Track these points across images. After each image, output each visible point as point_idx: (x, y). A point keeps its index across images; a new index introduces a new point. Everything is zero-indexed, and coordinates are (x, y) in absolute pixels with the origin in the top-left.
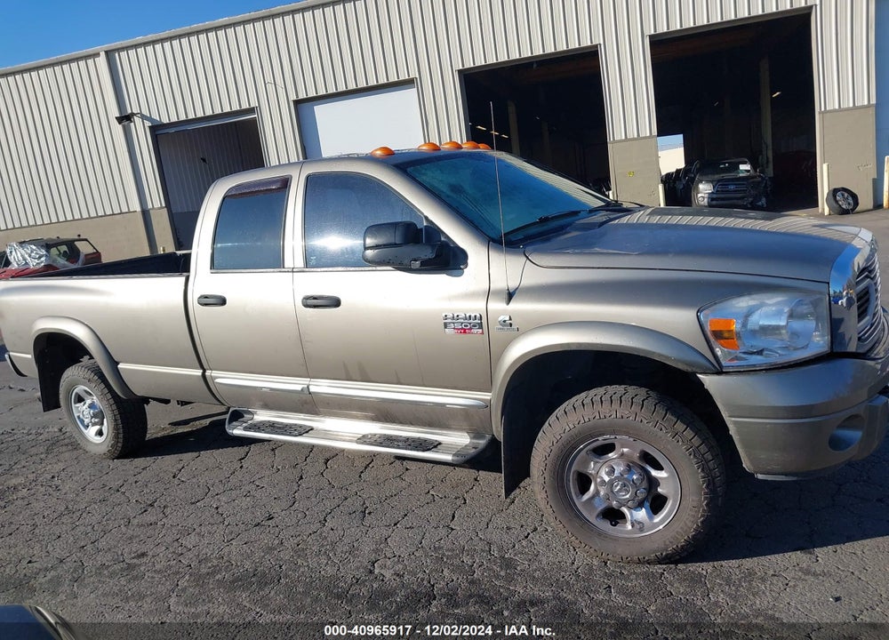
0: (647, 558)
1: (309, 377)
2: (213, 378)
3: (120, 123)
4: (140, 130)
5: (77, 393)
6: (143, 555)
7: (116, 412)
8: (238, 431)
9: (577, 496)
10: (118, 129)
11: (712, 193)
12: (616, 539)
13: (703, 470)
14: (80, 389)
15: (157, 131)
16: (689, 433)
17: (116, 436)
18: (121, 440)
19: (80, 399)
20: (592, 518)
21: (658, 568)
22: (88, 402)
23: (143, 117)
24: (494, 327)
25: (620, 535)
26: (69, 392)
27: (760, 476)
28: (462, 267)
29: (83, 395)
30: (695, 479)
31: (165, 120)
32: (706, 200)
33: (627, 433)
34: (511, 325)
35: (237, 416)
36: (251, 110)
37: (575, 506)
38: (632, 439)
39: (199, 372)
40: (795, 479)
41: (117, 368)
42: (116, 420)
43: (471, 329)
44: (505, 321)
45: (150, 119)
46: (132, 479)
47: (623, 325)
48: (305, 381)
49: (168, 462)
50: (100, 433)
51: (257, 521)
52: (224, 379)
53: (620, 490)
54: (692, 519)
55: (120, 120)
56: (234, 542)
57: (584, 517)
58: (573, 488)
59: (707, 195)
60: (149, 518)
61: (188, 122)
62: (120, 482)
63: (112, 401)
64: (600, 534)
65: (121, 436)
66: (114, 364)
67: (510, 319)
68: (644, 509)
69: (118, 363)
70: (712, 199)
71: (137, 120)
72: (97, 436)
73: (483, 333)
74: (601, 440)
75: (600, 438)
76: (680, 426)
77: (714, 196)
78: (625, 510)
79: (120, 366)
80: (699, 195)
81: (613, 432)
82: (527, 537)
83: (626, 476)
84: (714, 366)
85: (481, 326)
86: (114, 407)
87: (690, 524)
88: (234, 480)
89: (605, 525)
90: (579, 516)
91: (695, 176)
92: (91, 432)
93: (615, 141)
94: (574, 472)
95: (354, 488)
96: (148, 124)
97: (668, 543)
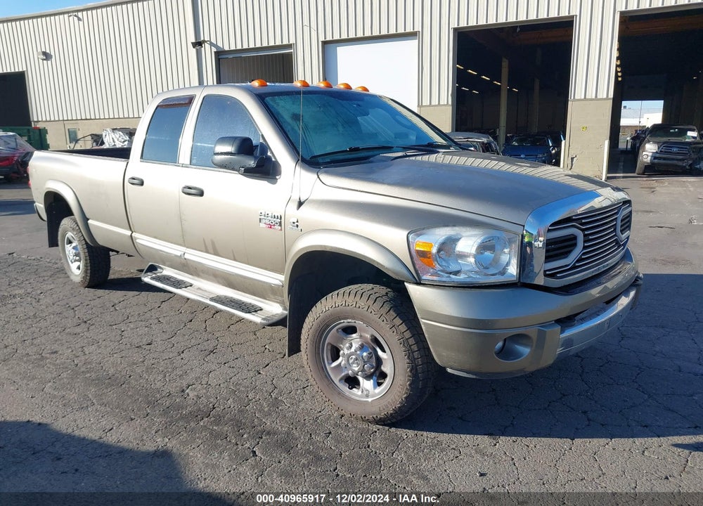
0: (367, 418)
1: (185, 246)
2: (136, 239)
3: (194, 47)
4: (208, 54)
5: (68, 238)
6: (56, 352)
7: (87, 254)
8: (147, 279)
9: (328, 363)
10: (193, 51)
11: (657, 152)
12: (349, 399)
13: (408, 358)
14: (69, 235)
15: (220, 55)
16: (403, 328)
17: (86, 272)
18: (89, 275)
19: (70, 242)
20: (336, 381)
21: (375, 427)
22: (74, 245)
23: (211, 44)
24: (289, 227)
25: (353, 397)
26: (64, 236)
27: (449, 370)
28: (277, 177)
29: (71, 239)
30: (403, 364)
31: (226, 48)
32: (649, 158)
33: (362, 320)
34: (297, 226)
35: (152, 268)
36: (289, 46)
37: (326, 369)
38: (365, 325)
39: (129, 233)
40: (474, 377)
41: (87, 224)
42: (86, 260)
43: (274, 225)
44: (294, 223)
45: (216, 46)
46: (87, 302)
47: (361, 236)
48: (184, 249)
49: (117, 295)
50: (79, 268)
51: (141, 344)
52: (143, 240)
53: (353, 363)
54: (399, 394)
55: (194, 45)
56: (115, 355)
57: (331, 379)
58: (326, 355)
59: (650, 154)
60: (78, 330)
61: (243, 51)
62: (77, 304)
63: (85, 246)
64: (339, 393)
65: (89, 271)
66: (86, 219)
67: (297, 222)
68: (372, 381)
69: (88, 219)
70: (655, 158)
71: (207, 46)
72: (76, 269)
73: (281, 230)
74: (346, 323)
75: (345, 321)
76: (398, 321)
77: (657, 155)
78: (360, 379)
79: (89, 222)
80: (644, 153)
81: (353, 318)
82: (304, 388)
83: (358, 352)
84: (414, 277)
85: (280, 225)
86: (86, 251)
87: (397, 398)
88: (148, 315)
89: (344, 388)
90: (328, 377)
91: (645, 137)
92: (74, 266)
93: (575, 100)
94: (329, 344)
95: (218, 334)
96: (214, 49)
97: (381, 409)
